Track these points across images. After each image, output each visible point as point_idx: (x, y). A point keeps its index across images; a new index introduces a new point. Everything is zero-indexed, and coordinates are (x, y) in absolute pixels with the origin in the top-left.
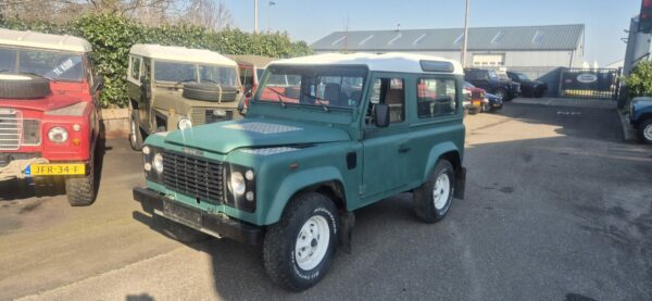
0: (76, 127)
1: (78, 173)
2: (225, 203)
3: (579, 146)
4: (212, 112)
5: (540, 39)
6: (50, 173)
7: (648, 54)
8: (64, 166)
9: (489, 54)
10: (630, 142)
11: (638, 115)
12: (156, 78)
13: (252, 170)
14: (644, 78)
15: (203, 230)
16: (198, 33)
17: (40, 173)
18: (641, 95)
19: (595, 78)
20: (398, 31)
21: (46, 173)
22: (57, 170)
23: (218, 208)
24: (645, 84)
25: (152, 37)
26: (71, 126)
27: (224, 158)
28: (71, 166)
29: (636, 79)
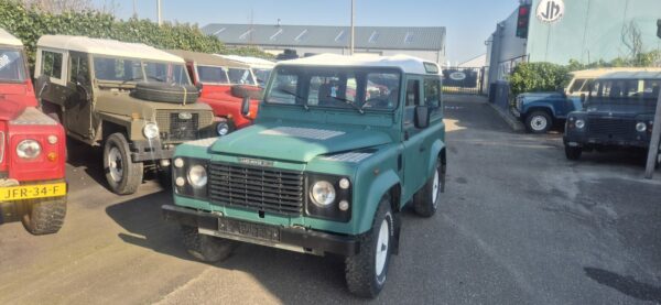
0: (53, 139)
1: (57, 194)
2: (305, 215)
3: (484, 137)
4: (177, 115)
5: (410, 39)
6: (24, 197)
7: (524, 56)
8: (41, 187)
9: (367, 52)
10: (518, 132)
11: (526, 109)
12: (97, 77)
13: (348, 179)
14: (524, 77)
15: (277, 246)
16: (107, 23)
17: (11, 198)
18: (523, 91)
19: (464, 76)
20: (278, 26)
21: (18, 197)
22: (31, 192)
23: (294, 221)
24: (526, 82)
25: (56, 25)
26: (45, 137)
27: (304, 168)
28: (49, 187)
29: (518, 78)
